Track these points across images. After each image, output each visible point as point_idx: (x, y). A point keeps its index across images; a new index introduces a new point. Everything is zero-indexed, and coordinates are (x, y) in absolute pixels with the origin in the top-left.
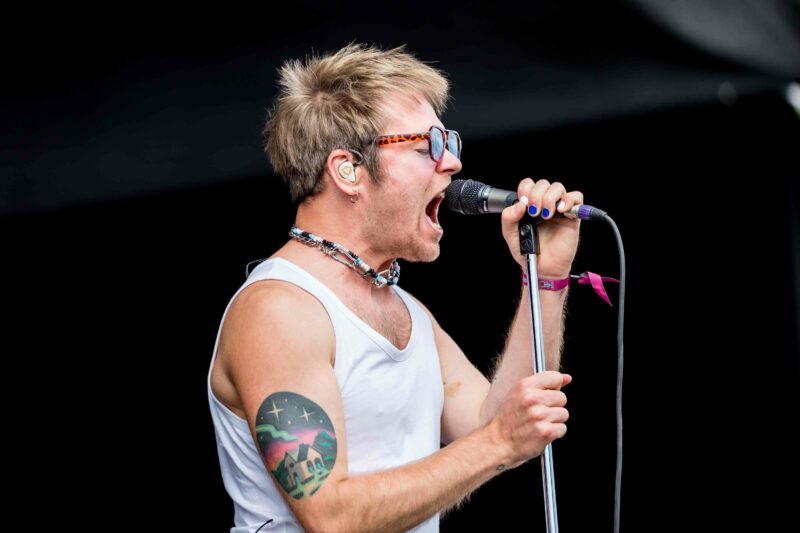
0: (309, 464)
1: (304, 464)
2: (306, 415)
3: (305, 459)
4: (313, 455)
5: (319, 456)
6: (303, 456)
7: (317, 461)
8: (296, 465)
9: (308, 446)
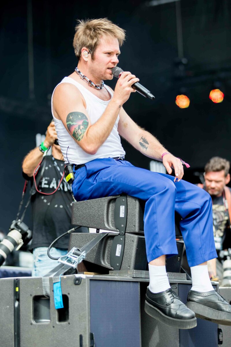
0: (81, 130)
1: (79, 130)
2: (80, 117)
3: (80, 129)
4: (82, 127)
5: (83, 127)
6: (79, 128)
7: (83, 128)
8: (78, 131)
9: (80, 125)
